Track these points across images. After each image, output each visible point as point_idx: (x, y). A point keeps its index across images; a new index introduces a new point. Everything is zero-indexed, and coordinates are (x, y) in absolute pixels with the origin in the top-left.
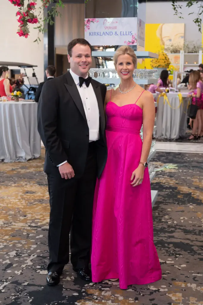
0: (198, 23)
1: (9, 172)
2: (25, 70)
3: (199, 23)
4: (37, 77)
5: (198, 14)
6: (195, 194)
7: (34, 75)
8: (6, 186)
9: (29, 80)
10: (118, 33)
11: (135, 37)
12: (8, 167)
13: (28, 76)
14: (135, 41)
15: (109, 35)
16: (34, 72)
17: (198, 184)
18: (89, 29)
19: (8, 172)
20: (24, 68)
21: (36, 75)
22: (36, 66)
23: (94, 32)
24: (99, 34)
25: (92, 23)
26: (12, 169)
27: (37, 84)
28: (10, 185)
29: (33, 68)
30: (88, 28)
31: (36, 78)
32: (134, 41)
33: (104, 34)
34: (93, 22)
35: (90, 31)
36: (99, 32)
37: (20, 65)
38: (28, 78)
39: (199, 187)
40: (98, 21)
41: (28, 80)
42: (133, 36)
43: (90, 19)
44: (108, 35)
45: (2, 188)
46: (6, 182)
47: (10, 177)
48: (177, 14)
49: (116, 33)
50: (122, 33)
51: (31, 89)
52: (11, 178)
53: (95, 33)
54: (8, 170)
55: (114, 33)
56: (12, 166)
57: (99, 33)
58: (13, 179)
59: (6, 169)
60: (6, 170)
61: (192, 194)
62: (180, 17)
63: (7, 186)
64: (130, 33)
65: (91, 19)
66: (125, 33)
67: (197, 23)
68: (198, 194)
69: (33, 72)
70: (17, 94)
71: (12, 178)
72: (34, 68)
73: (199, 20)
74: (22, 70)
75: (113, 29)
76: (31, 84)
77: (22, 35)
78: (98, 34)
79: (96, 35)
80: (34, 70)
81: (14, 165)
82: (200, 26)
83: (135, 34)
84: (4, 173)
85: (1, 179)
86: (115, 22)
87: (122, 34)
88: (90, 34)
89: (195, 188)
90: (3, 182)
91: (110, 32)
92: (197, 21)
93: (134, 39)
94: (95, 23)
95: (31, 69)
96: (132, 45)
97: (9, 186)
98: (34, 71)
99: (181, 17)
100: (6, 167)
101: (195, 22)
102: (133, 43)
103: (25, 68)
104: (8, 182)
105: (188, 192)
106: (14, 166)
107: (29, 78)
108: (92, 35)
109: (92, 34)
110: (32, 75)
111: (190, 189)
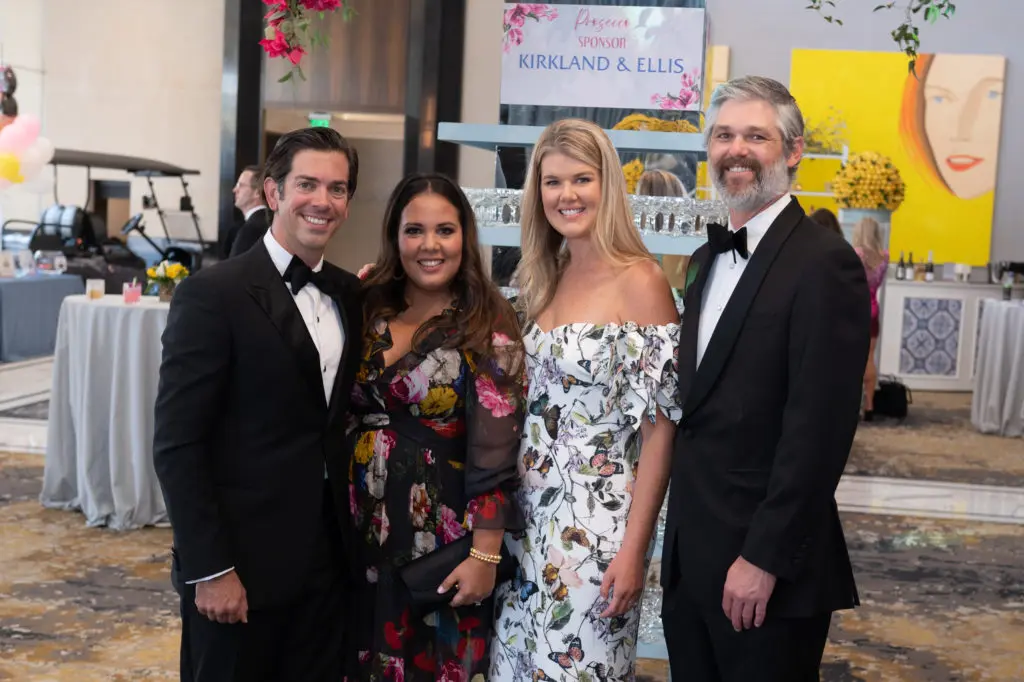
0: (907, 43)
1: (143, 567)
2: (151, 184)
3: (911, 43)
4: (196, 211)
5: (909, 8)
6: (863, 667)
7: (186, 204)
8: (144, 627)
9: (165, 220)
10: (632, 64)
11: (692, 80)
12: (135, 547)
13: (162, 205)
14: (694, 96)
15: (596, 67)
16: (186, 191)
17: (859, 628)
18: (519, 41)
19: (137, 568)
20: (149, 176)
21: (194, 202)
22: (196, 173)
23: (539, 56)
24: (557, 62)
25: (533, 20)
26: (154, 556)
27: (194, 236)
28: (159, 621)
29: (182, 180)
30: (516, 39)
31: (195, 216)
32: (689, 96)
33: (577, 63)
34: (537, 19)
35: (525, 48)
36: (559, 54)
37: (135, 167)
38: (160, 213)
39: (867, 640)
40: (554, 16)
41: (162, 220)
42: (685, 76)
43: (523, 5)
44: (592, 68)
45: (132, 632)
46: (143, 609)
47: (153, 590)
48: (818, 8)
49: (621, 63)
50: (645, 63)
51: (171, 255)
52: (158, 594)
53: (541, 59)
54: (136, 559)
55: (614, 63)
56: (150, 543)
57: (558, 59)
58: (165, 599)
59: (129, 559)
60: (131, 562)
61: (852, 665)
62: (829, 19)
63: (148, 624)
64: (673, 64)
65: (527, 7)
66: (655, 66)
67: (903, 42)
68: (872, 667)
69: (183, 195)
70: (168, 275)
71: (162, 591)
72: (186, 178)
73: (910, 31)
74: (139, 186)
75: (611, 45)
76: (171, 236)
77: (280, 52)
78: (552, 62)
79: (547, 66)
80: (185, 185)
81: (156, 541)
82: (914, 53)
83: (695, 72)
84: (127, 573)
85: (121, 598)
86: (620, 23)
87: (645, 67)
88: (522, 61)
89: (855, 642)
90: (129, 608)
91: (599, 58)
92: (903, 34)
93: (689, 89)
94: (543, 19)
95: (176, 181)
96: (682, 108)
97: (159, 625)
98: (188, 188)
99: (834, 18)
100: (124, 549)
101: (897, 39)
102: (685, 102)
103: (152, 179)
104: (151, 609)
105: (834, 660)
106: (156, 545)
107: (166, 213)
108: (530, 65)
109: (528, 61)
110: (177, 205)
111: (837, 646)
